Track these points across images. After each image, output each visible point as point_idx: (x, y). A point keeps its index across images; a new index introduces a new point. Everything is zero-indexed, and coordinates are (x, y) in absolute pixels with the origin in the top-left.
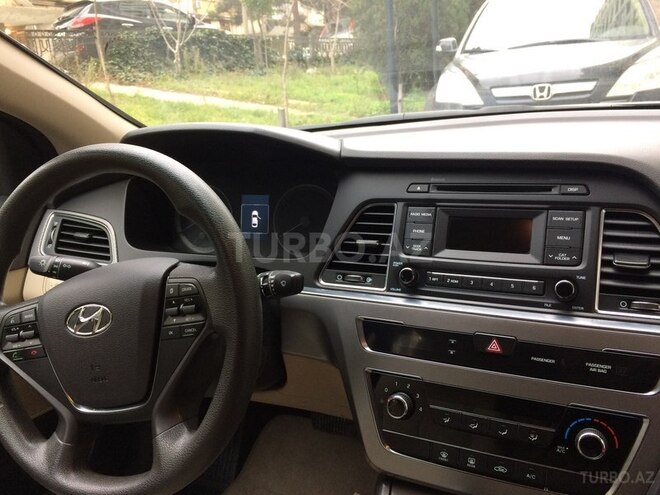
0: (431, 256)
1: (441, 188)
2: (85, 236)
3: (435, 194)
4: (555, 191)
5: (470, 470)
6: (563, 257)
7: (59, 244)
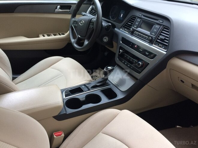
0: (136, 28)
1: (144, 16)
2: (94, 11)
3: (143, 17)
4: (158, 21)
5: (125, 64)
6: (153, 34)
7: (90, 12)
